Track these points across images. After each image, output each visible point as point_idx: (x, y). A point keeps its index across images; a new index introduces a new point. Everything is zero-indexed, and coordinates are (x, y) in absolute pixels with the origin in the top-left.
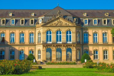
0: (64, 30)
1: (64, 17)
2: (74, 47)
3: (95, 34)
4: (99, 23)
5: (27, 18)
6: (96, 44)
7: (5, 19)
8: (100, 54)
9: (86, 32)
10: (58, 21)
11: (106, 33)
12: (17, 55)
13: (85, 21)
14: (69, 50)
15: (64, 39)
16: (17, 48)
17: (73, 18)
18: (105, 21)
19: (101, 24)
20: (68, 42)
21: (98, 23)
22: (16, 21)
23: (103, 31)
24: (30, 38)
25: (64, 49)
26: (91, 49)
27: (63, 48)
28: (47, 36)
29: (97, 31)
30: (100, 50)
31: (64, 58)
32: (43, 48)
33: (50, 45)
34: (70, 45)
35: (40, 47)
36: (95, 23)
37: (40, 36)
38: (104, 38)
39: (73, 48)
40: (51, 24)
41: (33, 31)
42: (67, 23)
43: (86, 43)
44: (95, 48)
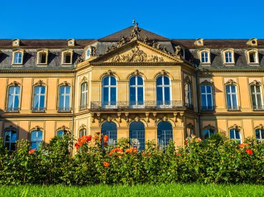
0: (149, 73)
2: (178, 119)
3: (230, 87)
4: (239, 61)
6: (234, 112)
9: (206, 83)
10: (133, 51)
11: (257, 83)
13: (203, 55)
14: (165, 127)
15: (150, 97)
16: (24, 125)
17: (174, 45)
19: (244, 63)
21: (236, 61)
22: (28, 56)
23: (251, 80)
24: (60, 98)
25: (152, 123)
26: (223, 125)
27: (149, 121)
28: (105, 90)
29: (235, 80)
30: (247, 127)
32: (94, 122)
33: (113, 113)
34: (168, 113)
35: (86, 120)
36: (227, 61)
37: (86, 91)
38: (253, 97)
39: (176, 121)
40: (115, 58)
42: (159, 56)
44: (233, 123)
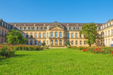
0: (58, 32)
1: (59, 26)
3: (72, 34)
5: (42, 27)
6: (72, 38)
7: (32, 27)
8: (74, 42)
9: (68, 33)
10: (56, 28)
12: (38, 43)
13: (68, 28)
14: (61, 41)
15: (58, 36)
16: (38, 40)
17: (63, 26)
18: (76, 28)
19: (75, 29)
20: (60, 37)
22: (37, 28)
23: (76, 33)
24: (43, 35)
26: (70, 40)
27: (58, 40)
28: (51, 35)
29: (73, 32)
30: (74, 40)
31: (58, 44)
33: (52, 38)
34: (61, 38)
35: (48, 39)
36: (72, 29)
37: (48, 35)
38: (76, 35)
39: (63, 40)
40: (53, 29)
41: (45, 32)
42: (60, 29)
43: (68, 38)
44: (72, 40)
